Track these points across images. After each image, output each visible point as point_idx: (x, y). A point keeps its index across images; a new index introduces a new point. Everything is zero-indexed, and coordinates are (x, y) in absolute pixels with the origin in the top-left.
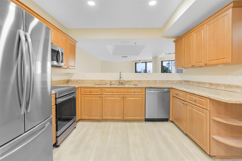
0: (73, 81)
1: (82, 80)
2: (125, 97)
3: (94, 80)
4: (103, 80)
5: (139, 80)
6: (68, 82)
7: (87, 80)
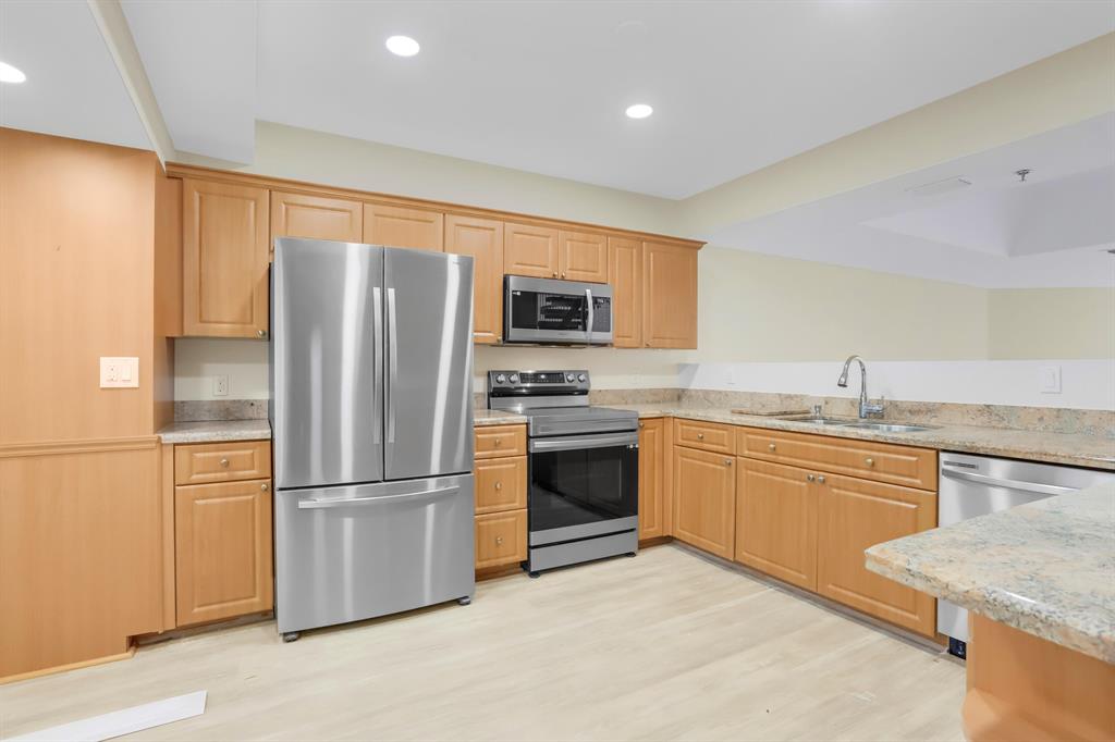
0: (693, 393)
1: (720, 392)
2: (824, 481)
3: (761, 395)
4: (796, 396)
5: (988, 406)
6: (679, 396)
7: (736, 393)
